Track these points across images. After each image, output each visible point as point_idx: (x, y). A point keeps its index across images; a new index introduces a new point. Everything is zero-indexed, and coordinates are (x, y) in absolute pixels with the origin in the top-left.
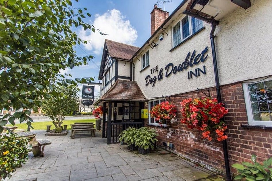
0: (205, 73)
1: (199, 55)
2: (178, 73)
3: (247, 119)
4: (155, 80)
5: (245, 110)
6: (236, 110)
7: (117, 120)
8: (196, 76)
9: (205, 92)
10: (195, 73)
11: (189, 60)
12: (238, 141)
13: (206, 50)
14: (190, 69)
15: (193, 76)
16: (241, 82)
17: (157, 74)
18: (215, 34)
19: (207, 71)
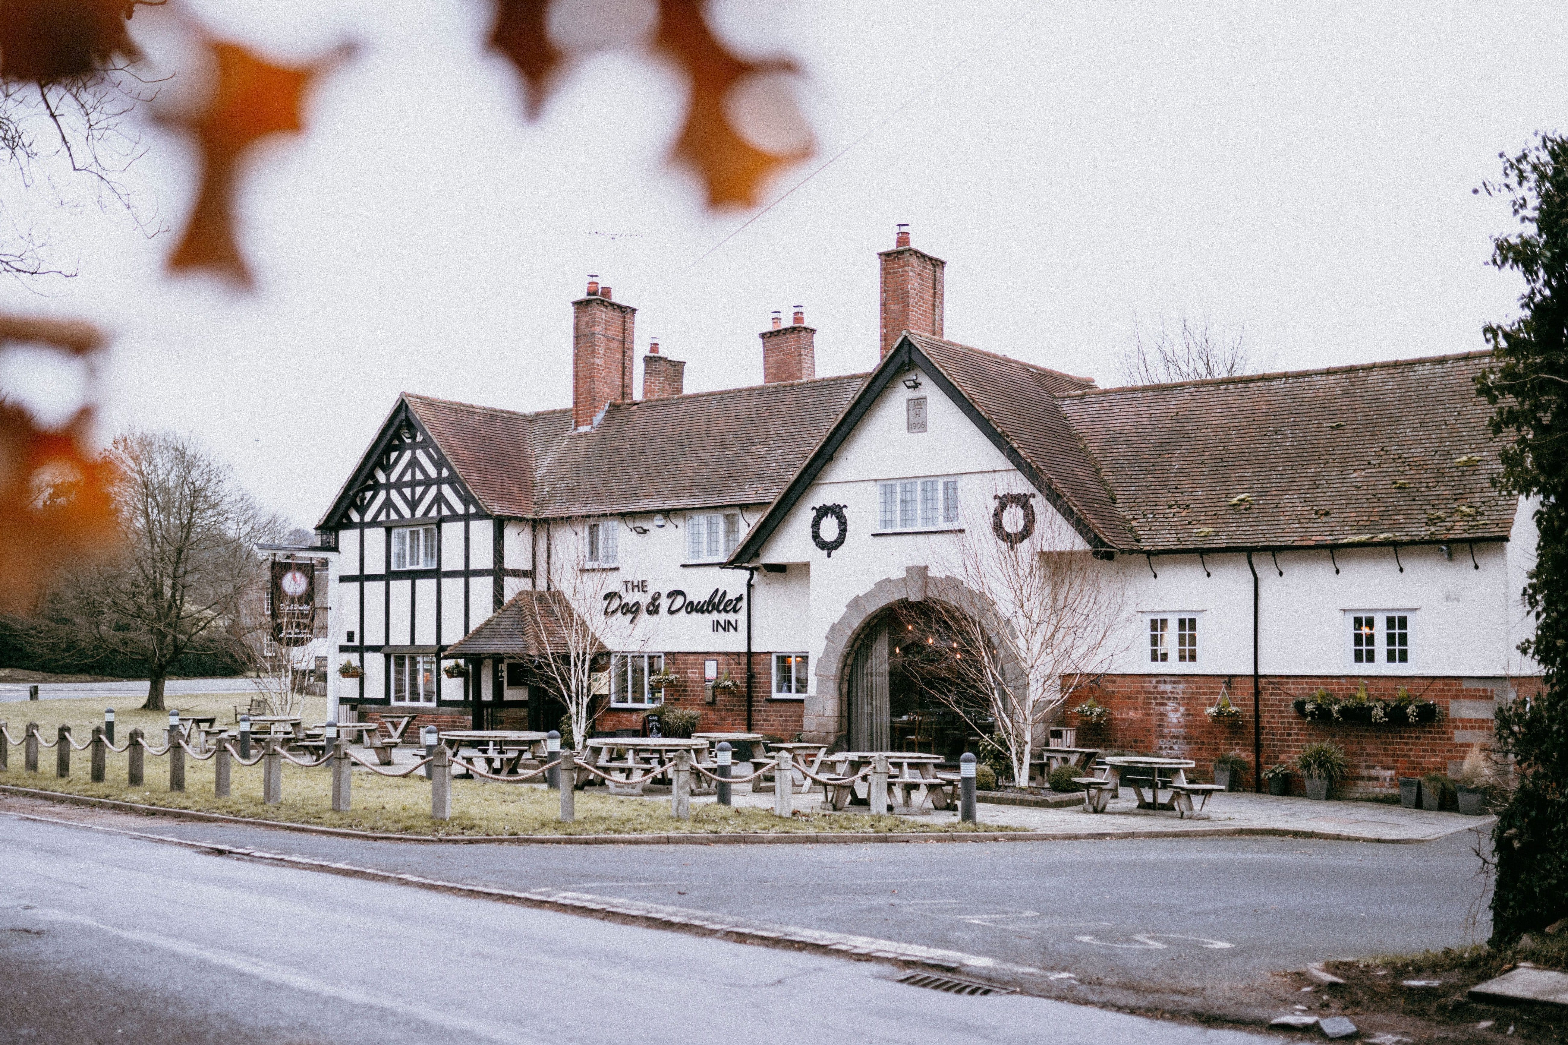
0: (736, 629)
1: (731, 601)
2: (694, 614)
3: (770, 692)
4: (637, 611)
5: (771, 683)
6: (763, 683)
7: (505, 699)
8: (724, 629)
9: (734, 657)
10: (723, 625)
11: (716, 600)
12: (762, 715)
13: (740, 599)
14: (715, 615)
15: (720, 628)
16: (771, 653)
17: (645, 600)
18: (752, 582)
19: (739, 628)
